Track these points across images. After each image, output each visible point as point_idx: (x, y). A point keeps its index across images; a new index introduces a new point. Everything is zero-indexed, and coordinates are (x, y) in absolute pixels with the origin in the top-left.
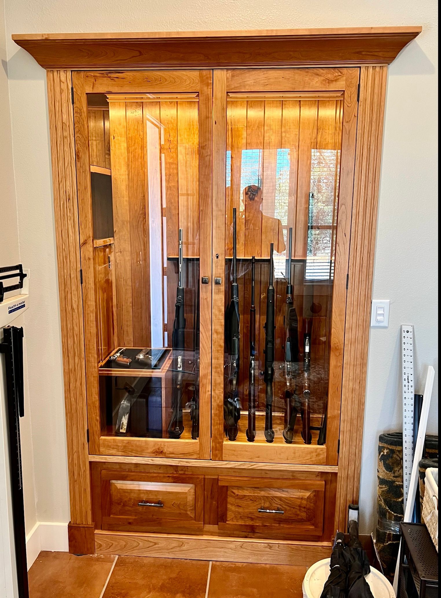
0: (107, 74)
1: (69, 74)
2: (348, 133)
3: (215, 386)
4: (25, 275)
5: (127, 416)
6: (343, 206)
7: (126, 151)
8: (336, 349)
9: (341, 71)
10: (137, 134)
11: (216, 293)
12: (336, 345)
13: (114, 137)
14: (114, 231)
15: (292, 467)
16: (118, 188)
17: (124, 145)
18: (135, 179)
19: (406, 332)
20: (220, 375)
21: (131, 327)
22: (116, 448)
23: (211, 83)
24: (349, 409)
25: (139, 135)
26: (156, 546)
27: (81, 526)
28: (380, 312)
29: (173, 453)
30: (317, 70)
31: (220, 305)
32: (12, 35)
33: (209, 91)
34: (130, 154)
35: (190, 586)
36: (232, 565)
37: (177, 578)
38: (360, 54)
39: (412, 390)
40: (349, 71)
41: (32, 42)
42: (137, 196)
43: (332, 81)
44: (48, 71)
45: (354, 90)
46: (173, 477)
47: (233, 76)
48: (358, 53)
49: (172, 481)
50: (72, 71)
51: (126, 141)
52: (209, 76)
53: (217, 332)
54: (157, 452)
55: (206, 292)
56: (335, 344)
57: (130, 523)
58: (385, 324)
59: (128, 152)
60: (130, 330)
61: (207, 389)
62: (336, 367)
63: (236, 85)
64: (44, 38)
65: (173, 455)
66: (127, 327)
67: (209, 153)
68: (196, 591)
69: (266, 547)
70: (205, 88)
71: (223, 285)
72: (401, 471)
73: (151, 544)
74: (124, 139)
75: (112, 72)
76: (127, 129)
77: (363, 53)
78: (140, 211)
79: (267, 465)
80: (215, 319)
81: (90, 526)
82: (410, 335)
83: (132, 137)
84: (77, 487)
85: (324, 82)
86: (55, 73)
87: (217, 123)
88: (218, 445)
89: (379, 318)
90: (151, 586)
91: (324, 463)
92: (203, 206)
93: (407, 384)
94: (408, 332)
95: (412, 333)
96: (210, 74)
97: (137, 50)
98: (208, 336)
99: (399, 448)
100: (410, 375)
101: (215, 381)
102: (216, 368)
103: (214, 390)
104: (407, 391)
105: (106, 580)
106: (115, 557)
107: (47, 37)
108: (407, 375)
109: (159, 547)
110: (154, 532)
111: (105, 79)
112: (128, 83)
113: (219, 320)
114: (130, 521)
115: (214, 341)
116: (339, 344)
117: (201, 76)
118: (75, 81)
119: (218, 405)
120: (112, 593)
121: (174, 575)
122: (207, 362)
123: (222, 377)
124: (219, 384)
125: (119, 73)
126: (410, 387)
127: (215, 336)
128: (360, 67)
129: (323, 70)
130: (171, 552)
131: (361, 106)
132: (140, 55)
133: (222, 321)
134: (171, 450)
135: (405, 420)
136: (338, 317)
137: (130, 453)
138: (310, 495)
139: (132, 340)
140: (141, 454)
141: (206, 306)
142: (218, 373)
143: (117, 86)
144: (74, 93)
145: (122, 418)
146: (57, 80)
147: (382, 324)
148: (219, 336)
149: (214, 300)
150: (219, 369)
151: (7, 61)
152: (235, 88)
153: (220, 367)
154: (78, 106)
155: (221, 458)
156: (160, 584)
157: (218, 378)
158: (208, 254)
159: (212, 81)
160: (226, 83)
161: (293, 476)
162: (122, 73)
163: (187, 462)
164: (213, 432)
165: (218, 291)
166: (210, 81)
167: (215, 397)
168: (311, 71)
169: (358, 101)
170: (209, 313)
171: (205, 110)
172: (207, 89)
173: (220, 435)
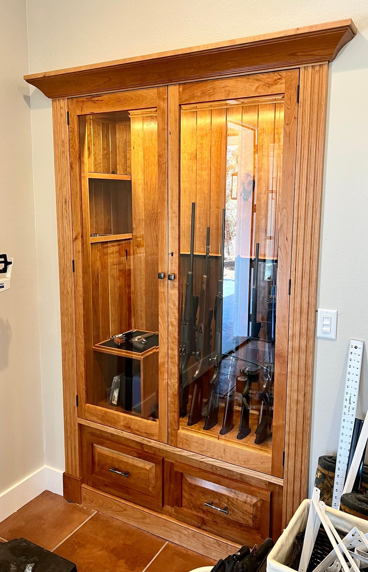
0: (90, 99)
1: (66, 100)
2: (288, 135)
3: (171, 375)
4: (10, 263)
5: (117, 390)
6: (284, 210)
7: (143, 159)
8: (280, 356)
9: (280, 74)
10: (151, 144)
11: (171, 288)
12: (280, 352)
13: (134, 147)
14: (133, 227)
15: (238, 469)
16: (136, 192)
17: (141, 153)
18: (149, 183)
19: (354, 348)
20: (175, 366)
21: (144, 312)
22: (96, 416)
23: (166, 98)
24: (294, 422)
25: (152, 144)
26: (125, 512)
27: (71, 477)
28: (327, 322)
29: (138, 431)
30: (257, 75)
31: (175, 299)
32: (24, 76)
33: (165, 105)
34: (146, 161)
35: (136, 557)
36: (183, 551)
37: (130, 545)
38: (294, 56)
39: (354, 412)
40: (288, 73)
41: (36, 80)
42: (150, 198)
43: (272, 85)
44: (53, 101)
45: (294, 92)
46: (138, 453)
47: (184, 90)
48: (292, 54)
49: (138, 456)
50: (68, 98)
51: (142, 150)
52: (164, 92)
53: (172, 325)
54: (126, 427)
55: (163, 287)
56: (279, 350)
57: (106, 485)
58: (333, 336)
59: (144, 160)
60: (143, 315)
61: (165, 377)
62: (280, 374)
63: (187, 98)
64: (42, 76)
65: (138, 433)
66: (141, 312)
67: (165, 161)
68: (139, 563)
69: (215, 543)
70: (162, 103)
71: (177, 282)
72: (330, 499)
73: (122, 509)
74: (141, 149)
75: (94, 97)
76: (144, 140)
77: (299, 54)
78: (152, 211)
79: (215, 462)
80: (171, 312)
81: (78, 479)
82: (359, 351)
83: (147, 146)
84: (69, 442)
85: (264, 87)
86: (57, 102)
87: (171, 134)
88: (173, 432)
89: (325, 329)
90: (106, 546)
91: (269, 472)
92: (161, 208)
93: (348, 405)
94: (356, 347)
95: (362, 350)
96: (165, 90)
97: (107, 77)
98: (165, 327)
99: (331, 474)
100: (352, 396)
101: (171, 370)
102: (171, 358)
103: (170, 379)
104: (347, 413)
105: (76, 528)
106: (94, 512)
107: (44, 75)
108: (349, 395)
109: (127, 514)
110: (125, 499)
111: (90, 102)
112: (105, 104)
113: (174, 313)
114: (106, 483)
115: (170, 332)
116: (283, 351)
117: (158, 93)
118: (70, 106)
119: (173, 394)
120: (74, 541)
121: (129, 543)
122: (164, 351)
123: (177, 368)
124: (174, 374)
125: (99, 96)
126: (351, 409)
127: (170, 328)
128: (299, 68)
129: (263, 75)
130: (137, 521)
131: (300, 107)
132: (110, 81)
133: (176, 314)
134: (136, 427)
135: (341, 444)
136: (281, 323)
137: (106, 423)
138: (256, 502)
139: (145, 324)
140: (114, 426)
141: (163, 300)
142: (173, 363)
143: (98, 108)
144: (70, 116)
145: (114, 391)
146: (59, 107)
147: (328, 336)
148: (174, 328)
149: (170, 295)
150: (174, 360)
151: (30, 95)
152: (185, 100)
153: (175, 358)
154: (72, 127)
155: (176, 445)
156: (114, 546)
157: (173, 368)
158: (165, 252)
159: (167, 96)
160: (178, 97)
161: (241, 479)
162: (101, 96)
163: (148, 441)
164: (169, 419)
165: (173, 286)
166: (165, 97)
167: (171, 386)
168: (251, 77)
169: (298, 102)
170: (166, 306)
171: (162, 123)
172: (164, 103)
173: (175, 422)
